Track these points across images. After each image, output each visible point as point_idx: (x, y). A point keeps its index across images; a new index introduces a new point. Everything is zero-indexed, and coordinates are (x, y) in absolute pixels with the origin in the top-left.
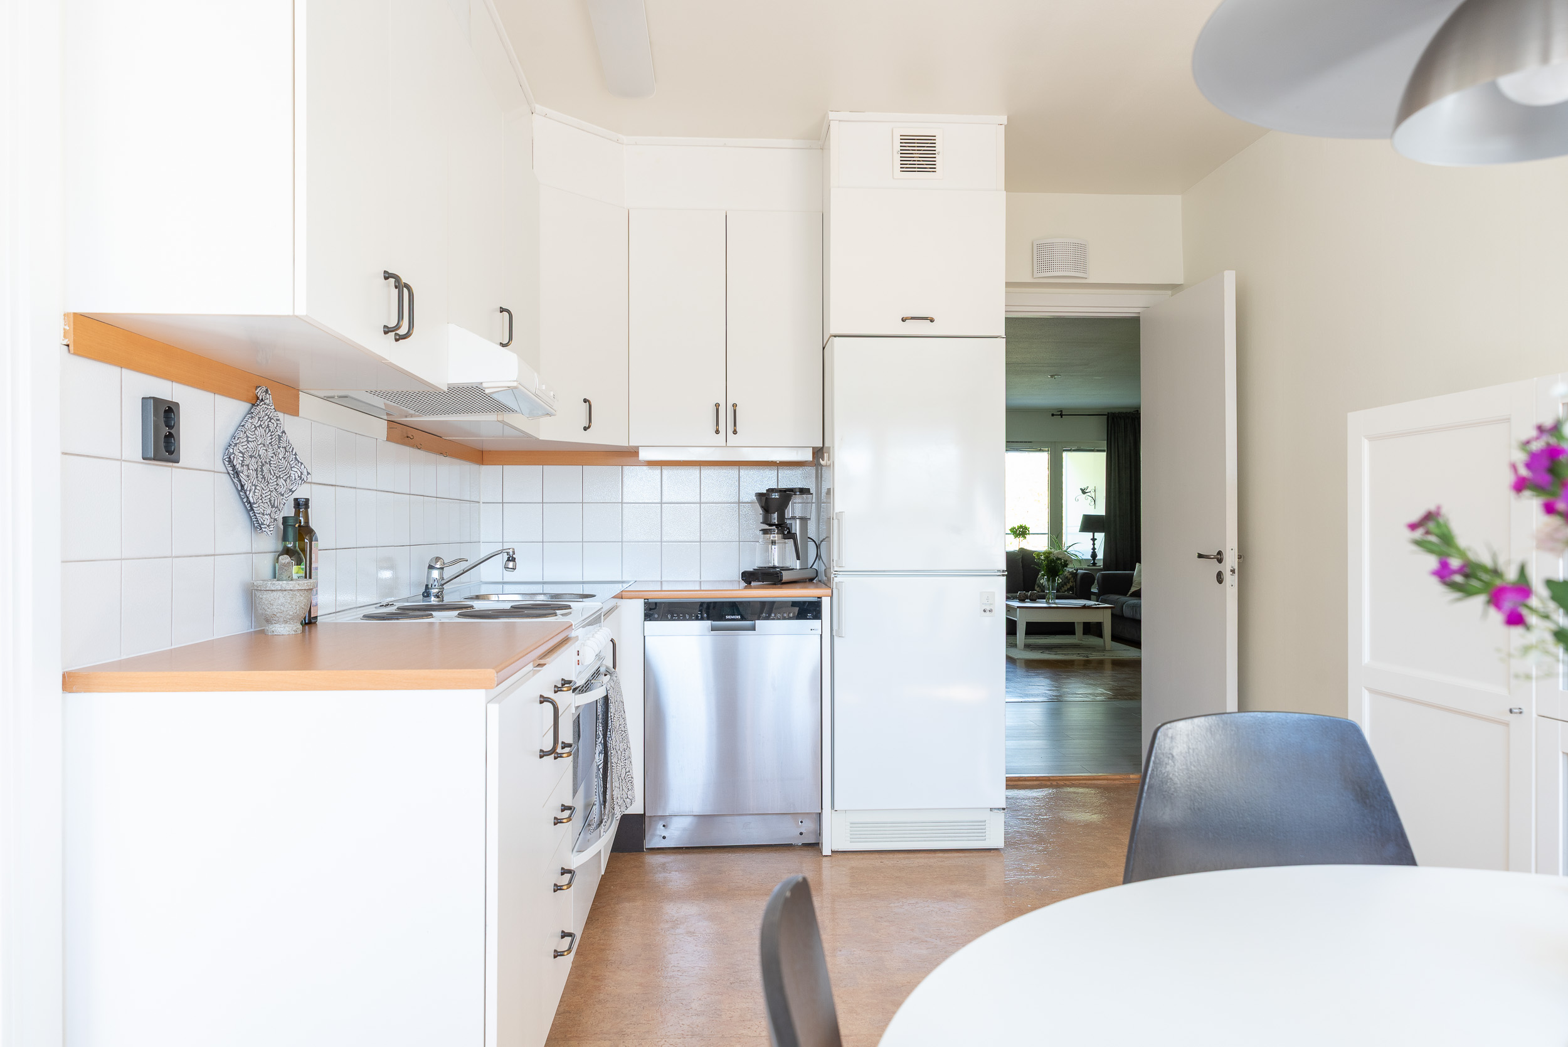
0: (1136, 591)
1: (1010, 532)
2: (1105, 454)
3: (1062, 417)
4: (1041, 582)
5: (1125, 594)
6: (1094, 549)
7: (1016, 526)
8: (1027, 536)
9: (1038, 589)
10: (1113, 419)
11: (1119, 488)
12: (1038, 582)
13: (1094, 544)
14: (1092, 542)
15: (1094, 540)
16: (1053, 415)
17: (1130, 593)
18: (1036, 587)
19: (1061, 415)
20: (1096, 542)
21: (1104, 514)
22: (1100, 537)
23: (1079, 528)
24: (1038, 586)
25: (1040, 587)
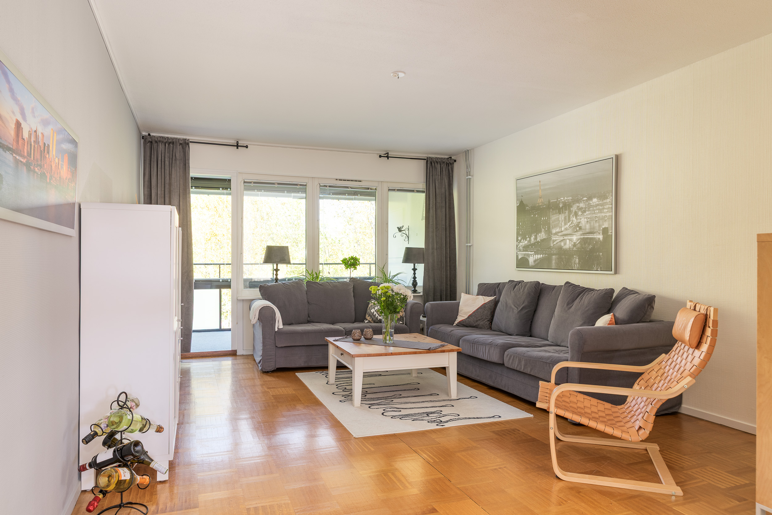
0: (462, 320)
1: (341, 262)
2: (423, 195)
3: (388, 159)
4: (373, 311)
5: (451, 322)
6: (415, 278)
7: (347, 256)
8: (358, 267)
9: (368, 318)
10: (431, 163)
11: (436, 224)
12: (368, 311)
13: (415, 274)
14: (413, 272)
15: (414, 270)
16: (380, 156)
17: (456, 322)
18: (367, 316)
19: (388, 157)
20: (416, 272)
21: (424, 247)
22: (421, 267)
23: (402, 260)
24: (369, 315)
25: (371, 316)
